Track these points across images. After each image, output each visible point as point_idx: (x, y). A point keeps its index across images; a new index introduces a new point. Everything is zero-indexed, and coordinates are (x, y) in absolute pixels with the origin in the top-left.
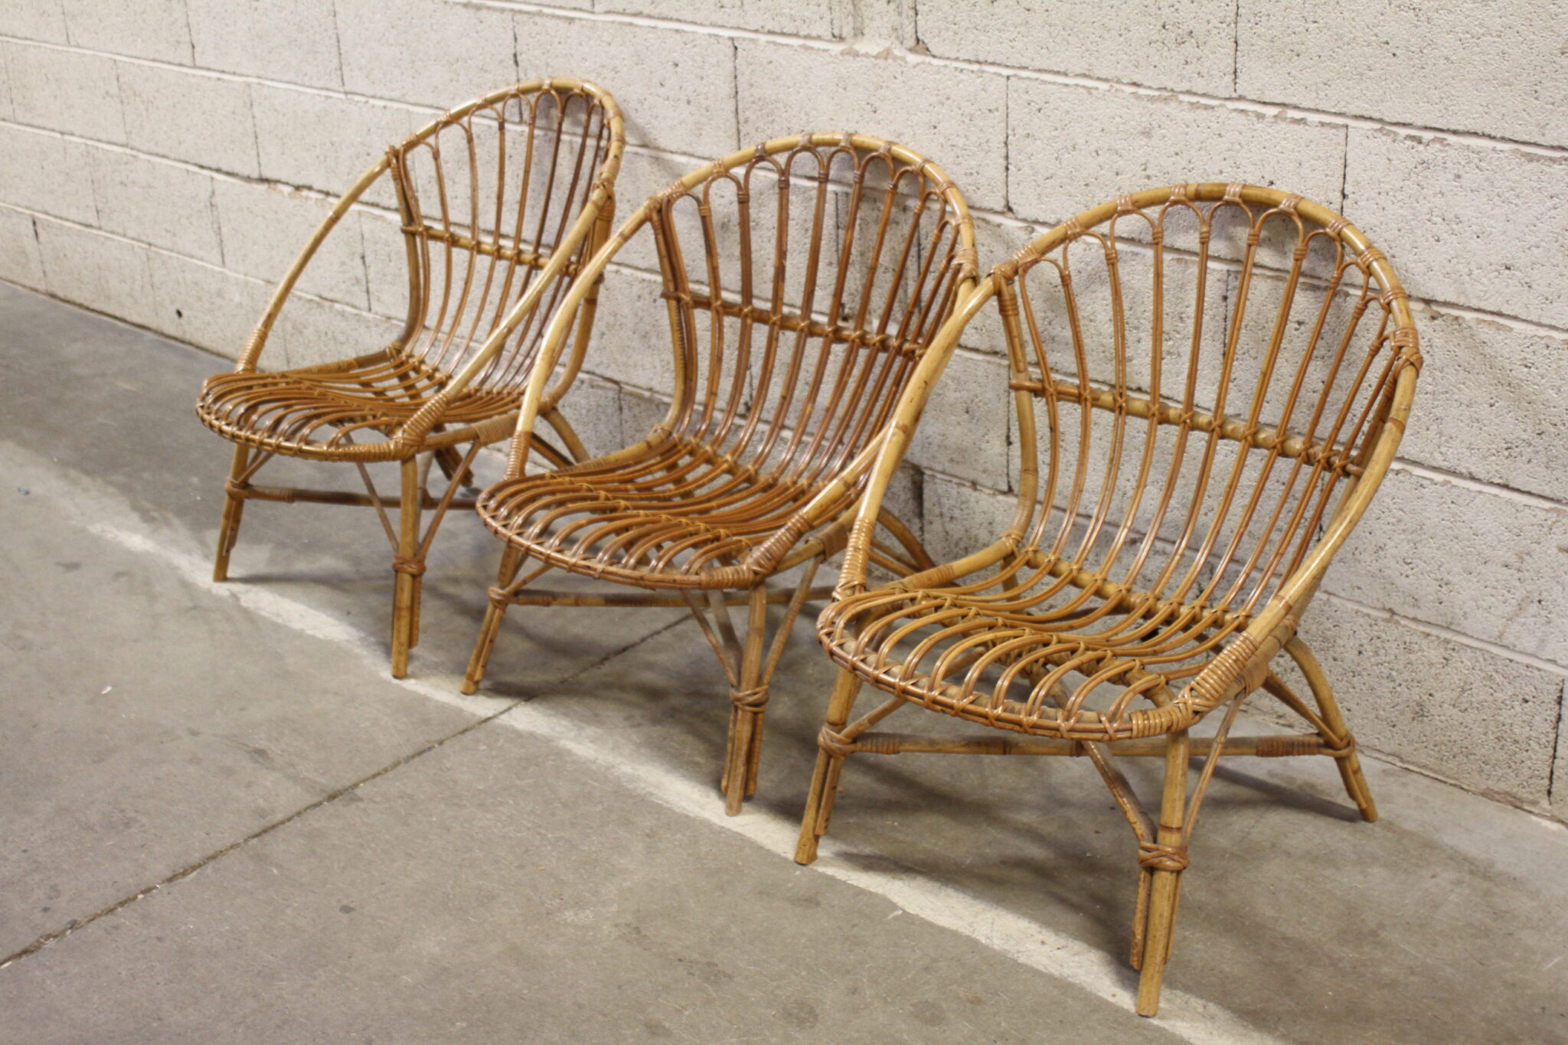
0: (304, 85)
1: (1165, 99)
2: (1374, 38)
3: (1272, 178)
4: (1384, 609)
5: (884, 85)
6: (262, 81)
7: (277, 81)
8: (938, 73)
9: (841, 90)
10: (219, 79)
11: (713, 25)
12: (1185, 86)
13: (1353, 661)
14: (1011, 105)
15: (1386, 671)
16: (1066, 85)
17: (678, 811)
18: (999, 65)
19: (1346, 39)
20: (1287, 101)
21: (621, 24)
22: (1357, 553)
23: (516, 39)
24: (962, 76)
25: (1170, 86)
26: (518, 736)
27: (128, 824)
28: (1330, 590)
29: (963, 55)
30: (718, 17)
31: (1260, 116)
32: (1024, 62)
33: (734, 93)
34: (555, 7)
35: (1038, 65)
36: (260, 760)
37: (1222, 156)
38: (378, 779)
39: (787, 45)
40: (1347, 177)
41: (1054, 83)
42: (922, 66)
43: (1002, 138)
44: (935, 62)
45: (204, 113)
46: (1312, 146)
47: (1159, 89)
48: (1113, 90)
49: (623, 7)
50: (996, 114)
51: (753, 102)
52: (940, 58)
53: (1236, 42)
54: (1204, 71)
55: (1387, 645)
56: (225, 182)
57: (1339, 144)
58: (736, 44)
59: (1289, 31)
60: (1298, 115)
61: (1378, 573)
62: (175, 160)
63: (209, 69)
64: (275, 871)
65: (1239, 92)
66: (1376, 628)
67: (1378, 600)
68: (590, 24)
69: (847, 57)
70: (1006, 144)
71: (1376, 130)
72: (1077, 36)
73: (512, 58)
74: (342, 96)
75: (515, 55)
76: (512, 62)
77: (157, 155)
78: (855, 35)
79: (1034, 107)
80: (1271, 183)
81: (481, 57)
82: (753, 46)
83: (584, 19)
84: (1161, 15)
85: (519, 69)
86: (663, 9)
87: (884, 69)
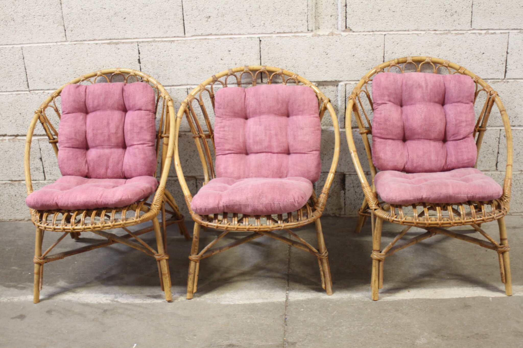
1: (446, 33)
3: (484, 52)
4: (519, 171)
5: (332, 44)
8: (356, 37)
9: (312, 49)
11: (249, 34)
12: (454, 28)
14: (386, 44)
16: (409, 34)
18: (381, 31)
19: (510, 7)
20: (489, 28)
21: (200, 39)
23: (139, 53)
24: (366, 37)
25: (448, 29)
26: (306, 301)
28: (501, 170)
29: (366, 30)
30: (252, 31)
31: (480, 34)
32: (391, 29)
33: (259, 57)
34: (163, 37)
35: (397, 29)
37: (466, 48)
38: (288, 334)
39: (286, 37)
40: (509, 48)
41: (404, 34)
42: (349, 36)
43: (383, 55)
44: (354, 34)
46: (497, 40)
47: (444, 30)
48: (427, 33)
49: (201, 33)
50: (380, 47)
51: (269, 60)
52: (357, 32)
53: (472, 12)
54: (461, 23)
57: (506, 38)
58: (261, 39)
59: (491, 7)
60: (493, 32)
61: (517, 161)
65: (473, 27)
66: (516, 177)
67: (517, 169)
68: (183, 42)
69: (314, 37)
70: (384, 57)
71: (518, 32)
72: (413, 18)
73: (137, 61)
74: (28, 92)
75: (139, 60)
76: (137, 63)
78: (316, 29)
79: (395, 43)
80: (483, 53)
81: (118, 63)
82: (269, 39)
83: (180, 40)
84: (445, 7)
85: (141, 65)
86: (224, 31)
87: (332, 39)
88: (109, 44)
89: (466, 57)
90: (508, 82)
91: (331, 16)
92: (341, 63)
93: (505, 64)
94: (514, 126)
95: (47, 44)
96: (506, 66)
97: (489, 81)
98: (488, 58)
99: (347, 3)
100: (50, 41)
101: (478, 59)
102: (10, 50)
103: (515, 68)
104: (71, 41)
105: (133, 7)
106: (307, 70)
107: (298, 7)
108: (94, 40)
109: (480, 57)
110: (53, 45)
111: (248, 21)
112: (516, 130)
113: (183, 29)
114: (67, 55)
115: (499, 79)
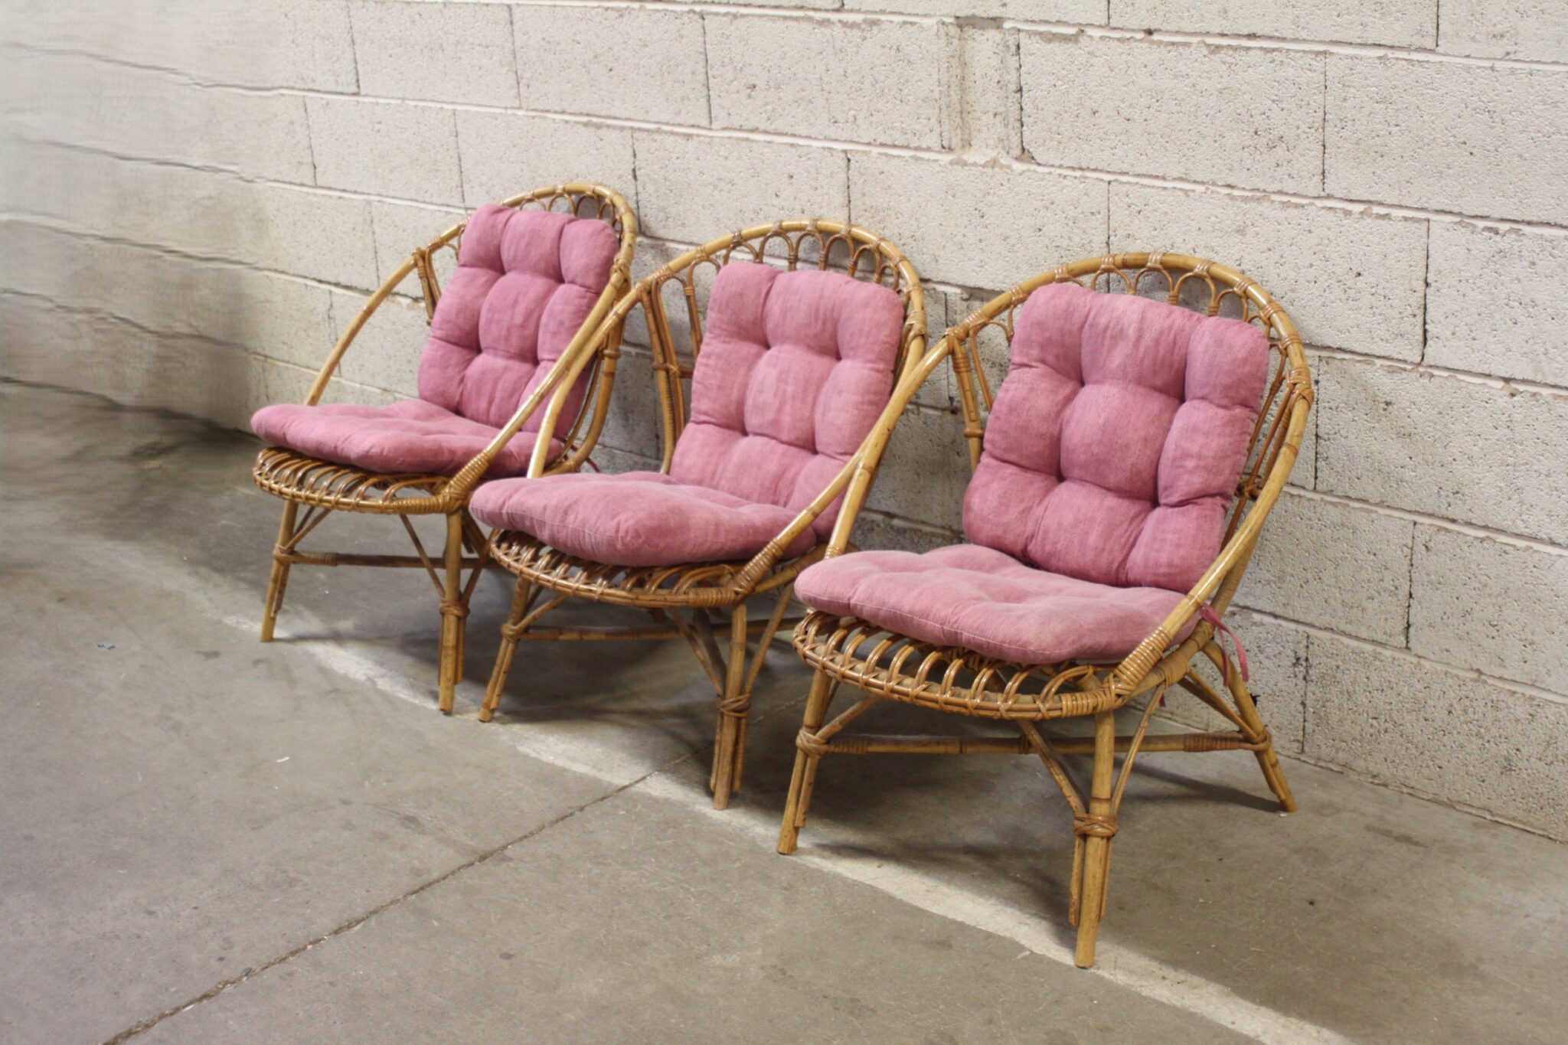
0: (425, 202)
1: (1258, 199)
2: (1452, 139)
3: (1360, 270)
4: (1472, 669)
5: (991, 191)
6: (384, 199)
7: (397, 198)
8: (1043, 179)
9: (950, 197)
10: (340, 198)
11: (827, 139)
12: (1277, 187)
13: (1443, 721)
14: (1112, 209)
15: (1475, 730)
16: (1165, 188)
17: (812, 866)
18: (1101, 171)
19: (1426, 141)
20: (1372, 199)
21: (737, 139)
22: (1445, 617)
23: (635, 155)
24: (1066, 182)
25: (1262, 186)
26: (655, 803)
27: (292, 883)
28: (1420, 653)
29: (1066, 163)
30: (832, 132)
31: (1347, 213)
32: (1125, 167)
33: (846, 202)
34: (674, 125)
35: (1138, 170)
36: (413, 826)
37: (1312, 251)
38: (525, 842)
39: (899, 157)
40: (1430, 267)
41: (1153, 187)
42: (1027, 173)
43: (1104, 239)
44: (1040, 169)
45: (324, 230)
46: (1396, 239)
47: (1252, 190)
48: (1209, 192)
49: (740, 123)
50: (1098, 216)
51: (866, 211)
52: (1045, 165)
53: (1324, 146)
54: (1294, 173)
55: (1475, 704)
56: (344, 295)
57: (1421, 237)
58: (849, 156)
59: (1373, 134)
60: (1382, 211)
61: (1466, 636)
62: (294, 275)
63: (330, 188)
64: (436, 923)
65: (1327, 191)
66: (1465, 688)
67: (1466, 661)
68: (708, 140)
69: (955, 167)
70: (1108, 244)
71: (1456, 223)
72: (1175, 143)
73: (631, 173)
74: (463, 212)
75: (634, 170)
76: (630, 177)
77: (276, 271)
78: (963, 146)
79: (1135, 209)
80: (1359, 274)
81: (601, 173)
82: (865, 158)
83: (702, 136)
84: (1253, 122)
85: (638, 182)
86: (779, 125)
87: (992, 177)
88: (586, 124)
89: (1312, 278)
90: (1432, 376)
91: (995, 115)
92: (1013, 245)
93: (1420, 319)
94: (1454, 521)
95: (492, 110)
96: (1425, 323)
97: (1379, 362)
98: (1373, 290)
99: (1023, 83)
100: (495, 102)
101: (1345, 291)
102: (437, 114)
103: (1448, 333)
104: (527, 110)
105: (624, 46)
106: (942, 253)
107: (920, 83)
108: (563, 112)
109: (1349, 283)
110: (501, 114)
111: (824, 107)
112: (1459, 533)
113: (707, 110)
114: (521, 138)
115: (1405, 361)
